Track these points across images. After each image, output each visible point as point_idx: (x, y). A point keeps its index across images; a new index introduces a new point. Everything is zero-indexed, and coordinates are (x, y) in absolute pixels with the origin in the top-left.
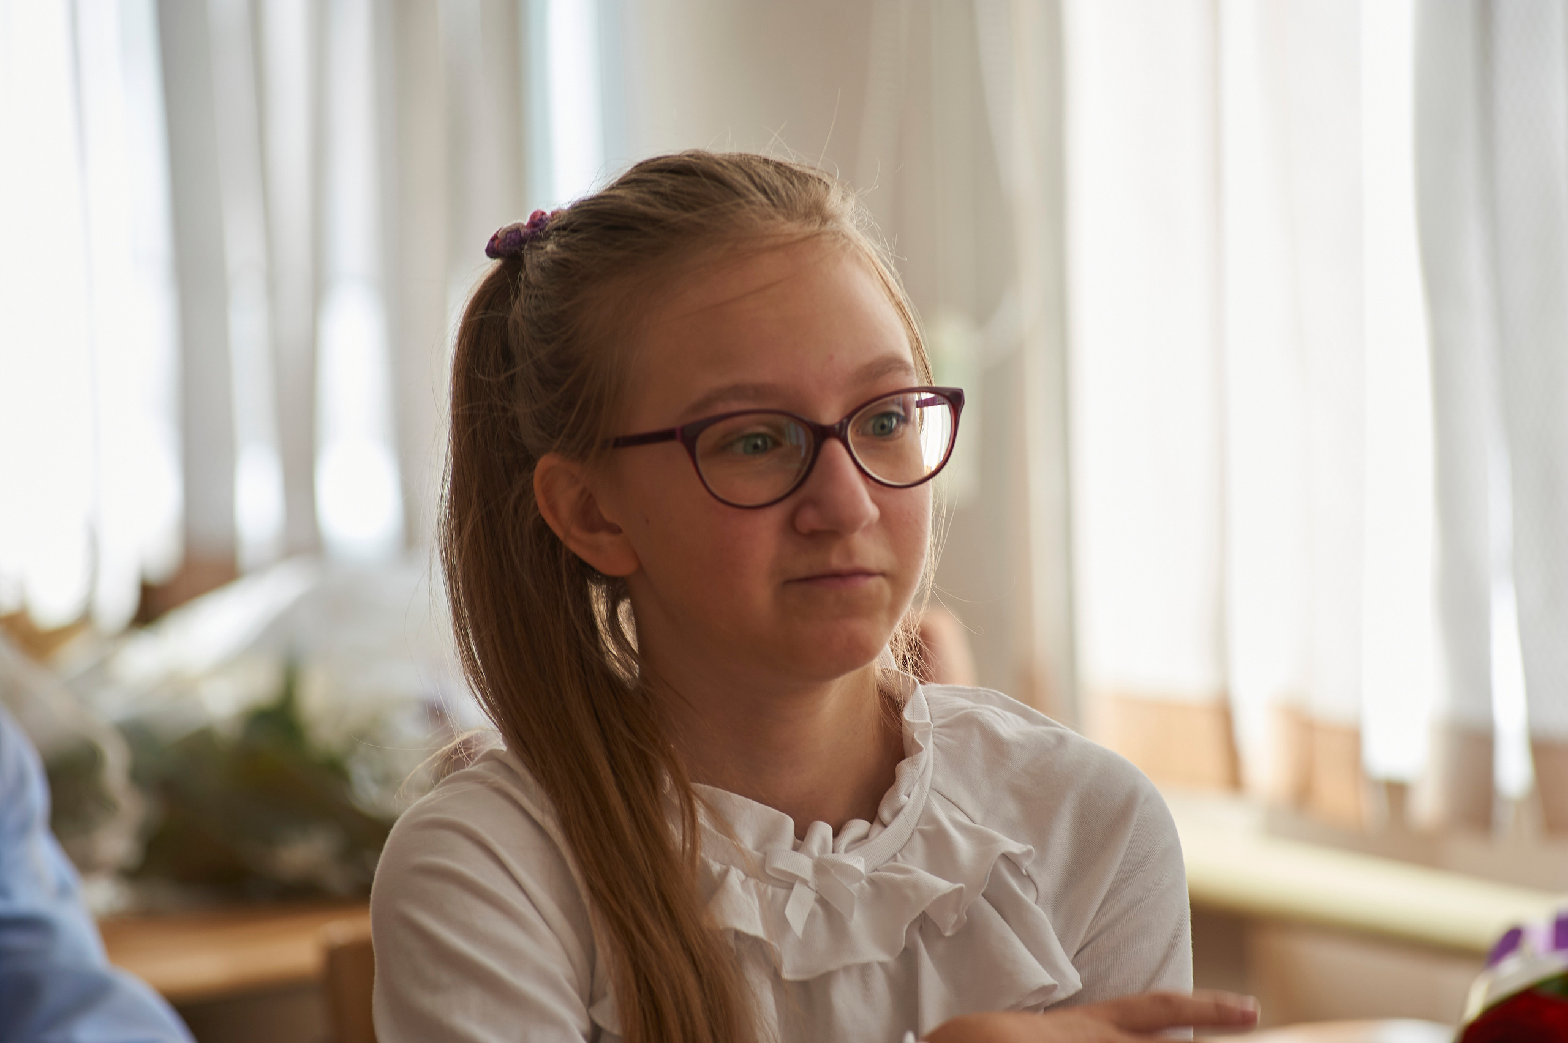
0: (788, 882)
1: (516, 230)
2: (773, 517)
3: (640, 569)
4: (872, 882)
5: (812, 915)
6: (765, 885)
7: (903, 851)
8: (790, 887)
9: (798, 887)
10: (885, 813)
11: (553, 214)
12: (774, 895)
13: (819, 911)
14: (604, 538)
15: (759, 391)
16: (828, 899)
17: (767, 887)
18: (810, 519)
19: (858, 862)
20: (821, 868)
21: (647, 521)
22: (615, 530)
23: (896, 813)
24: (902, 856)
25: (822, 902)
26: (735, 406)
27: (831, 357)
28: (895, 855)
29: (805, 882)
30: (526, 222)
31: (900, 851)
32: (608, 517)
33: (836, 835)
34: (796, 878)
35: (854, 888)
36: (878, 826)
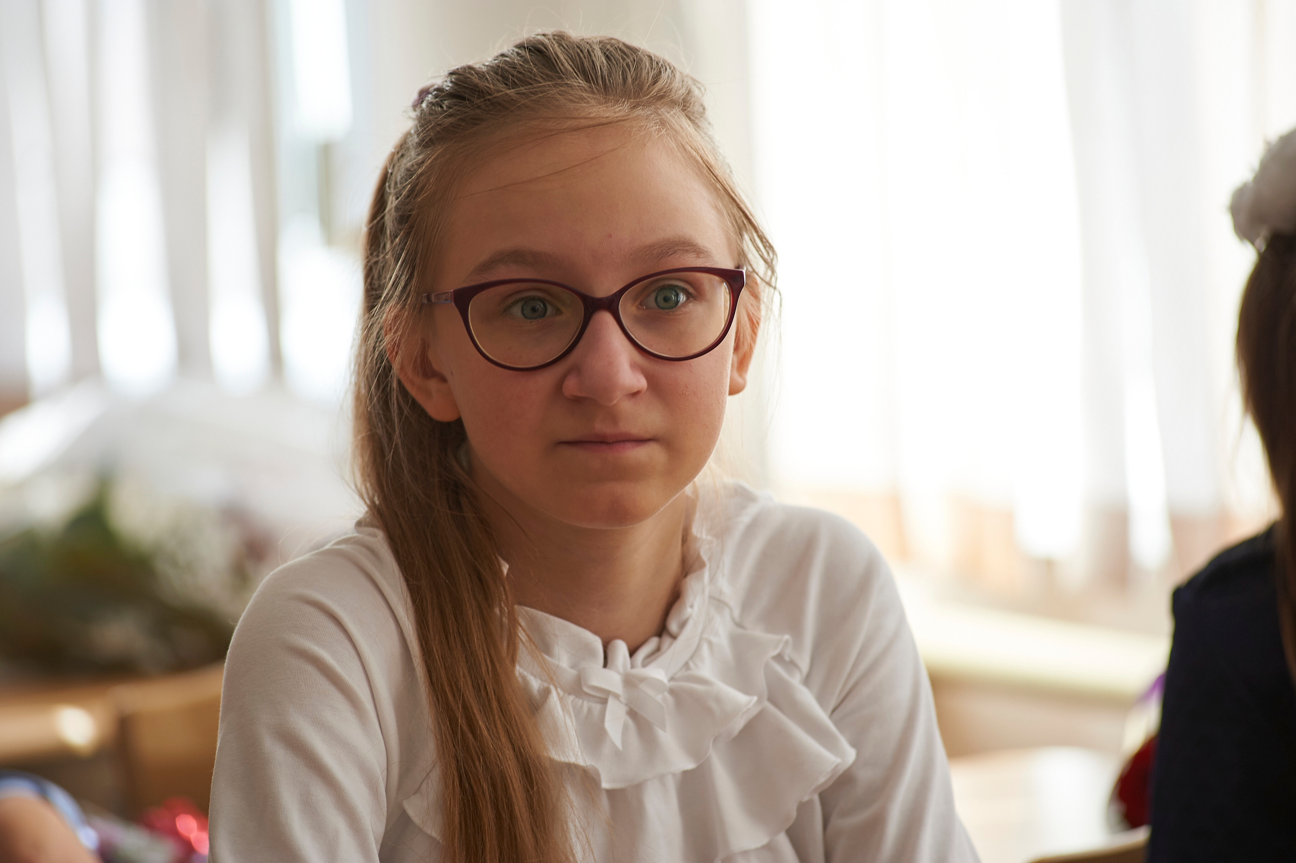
0: (603, 698)
3: (460, 417)
4: (672, 692)
5: (625, 728)
6: (581, 701)
8: (604, 702)
9: (611, 701)
10: (673, 626)
12: (590, 710)
13: (630, 723)
14: (434, 385)
16: (637, 711)
17: (583, 703)
19: (658, 672)
20: (630, 682)
22: (443, 379)
23: (683, 625)
24: (694, 664)
25: (633, 714)
28: (687, 664)
29: (617, 696)
31: (690, 660)
32: (435, 366)
33: (632, 652)
34: (608, 693)
35: (659, 698)
36: (667, 640)
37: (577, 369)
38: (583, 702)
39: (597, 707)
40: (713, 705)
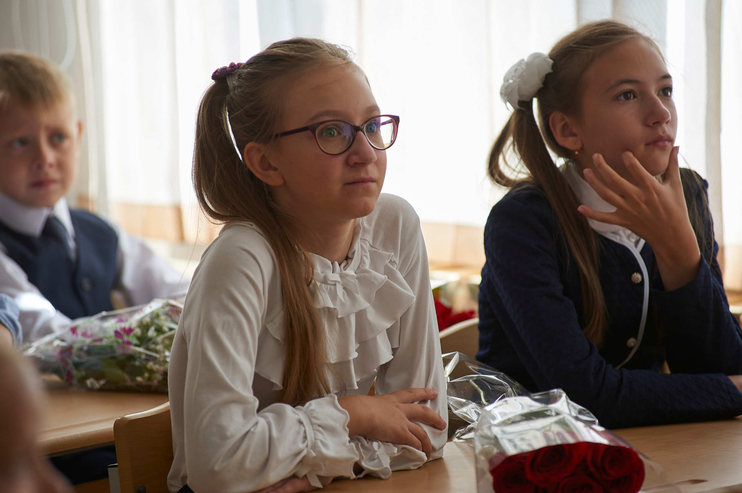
1: (224, 69)
2: (341, 159)
3: (285, 183)
4: (357, 278)
5: (344, 294)
6: (327, 285)
7: (361, 264)
8: (335, 285)
9: (337, 284)
11: (238, 64)
12: (330, 288)
13: (345, 292)
14: (271, 172)
15: (335, 113)
16: (346, 287)
18: (355, 159)
19: (350, 272)
20: (342, 276)
21: (292, 163)
22: (276, 169)
23: (353, 253)
24: (361, 266)
25: (345, 288)
26: (327, 118)
27: (358, 103)
28: (359, 266)
29: (339, 282)
30: (228, 66)
31: (360, 264)
32: (273, 164)
33: (340, 265)
34: (336, 281)
35: (353, 281)
36: (349, 261)
37: (356, 153)
38: (327, 286)
39: (333, 287)
40: (373, 280)
